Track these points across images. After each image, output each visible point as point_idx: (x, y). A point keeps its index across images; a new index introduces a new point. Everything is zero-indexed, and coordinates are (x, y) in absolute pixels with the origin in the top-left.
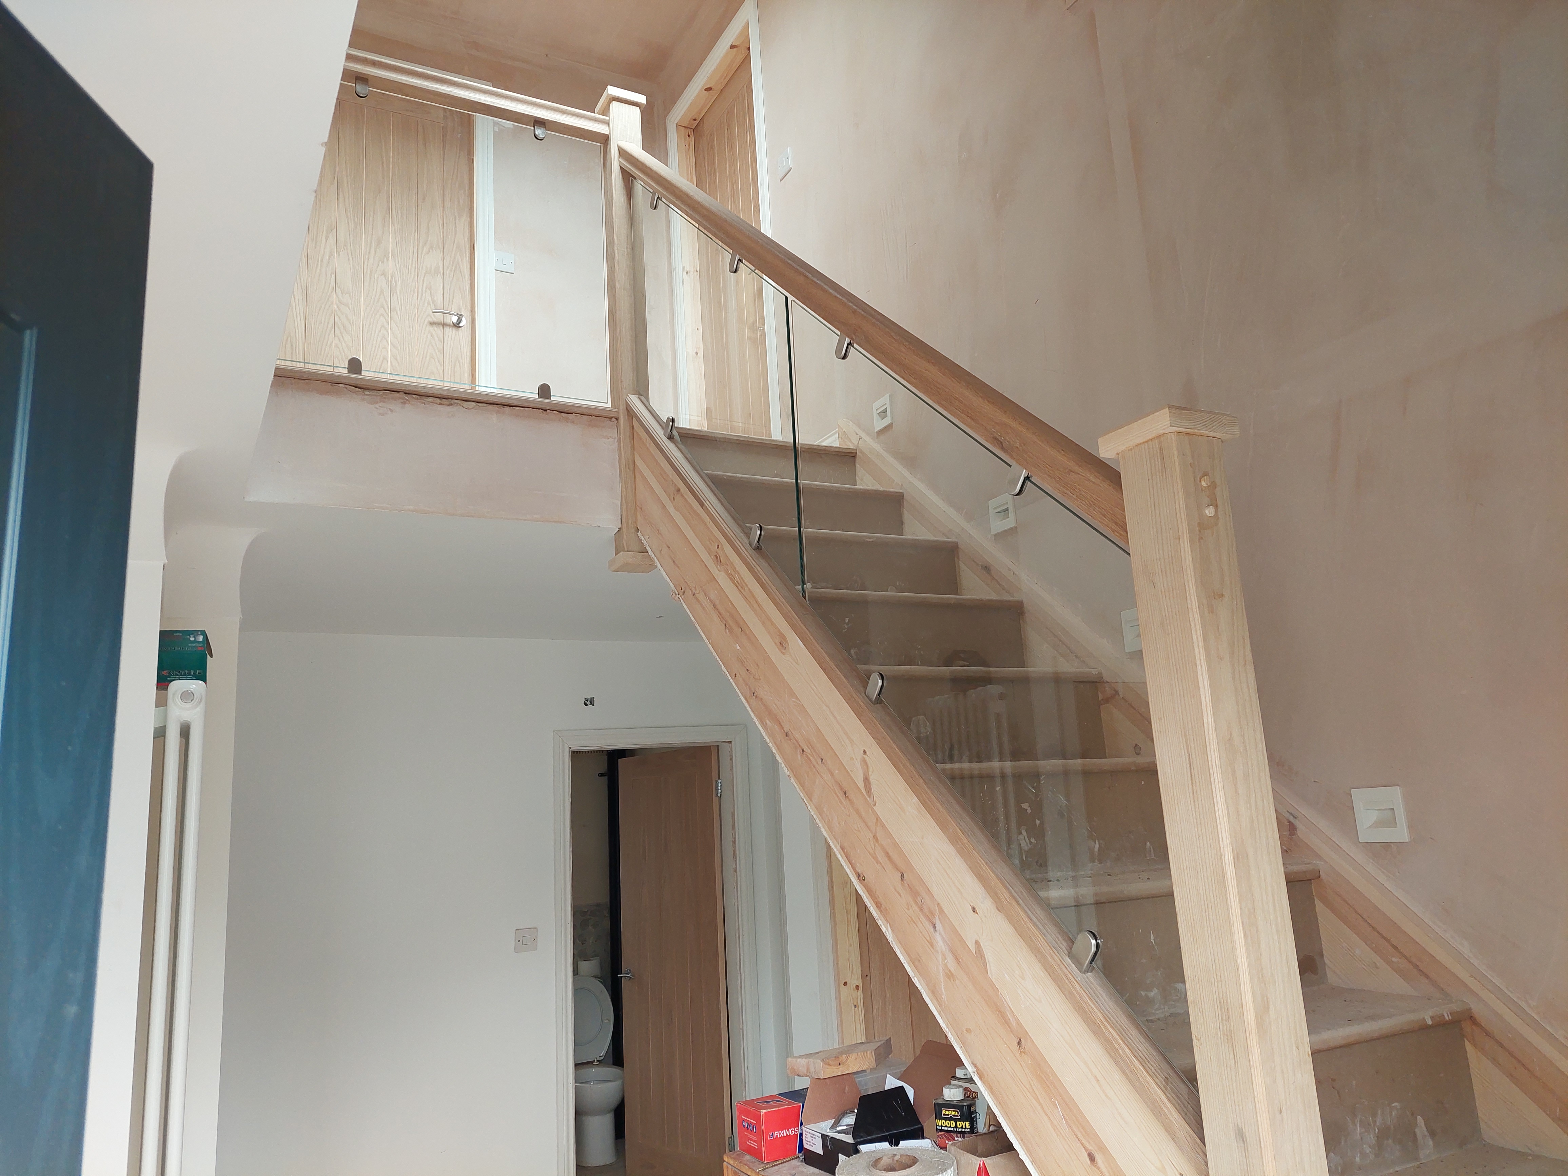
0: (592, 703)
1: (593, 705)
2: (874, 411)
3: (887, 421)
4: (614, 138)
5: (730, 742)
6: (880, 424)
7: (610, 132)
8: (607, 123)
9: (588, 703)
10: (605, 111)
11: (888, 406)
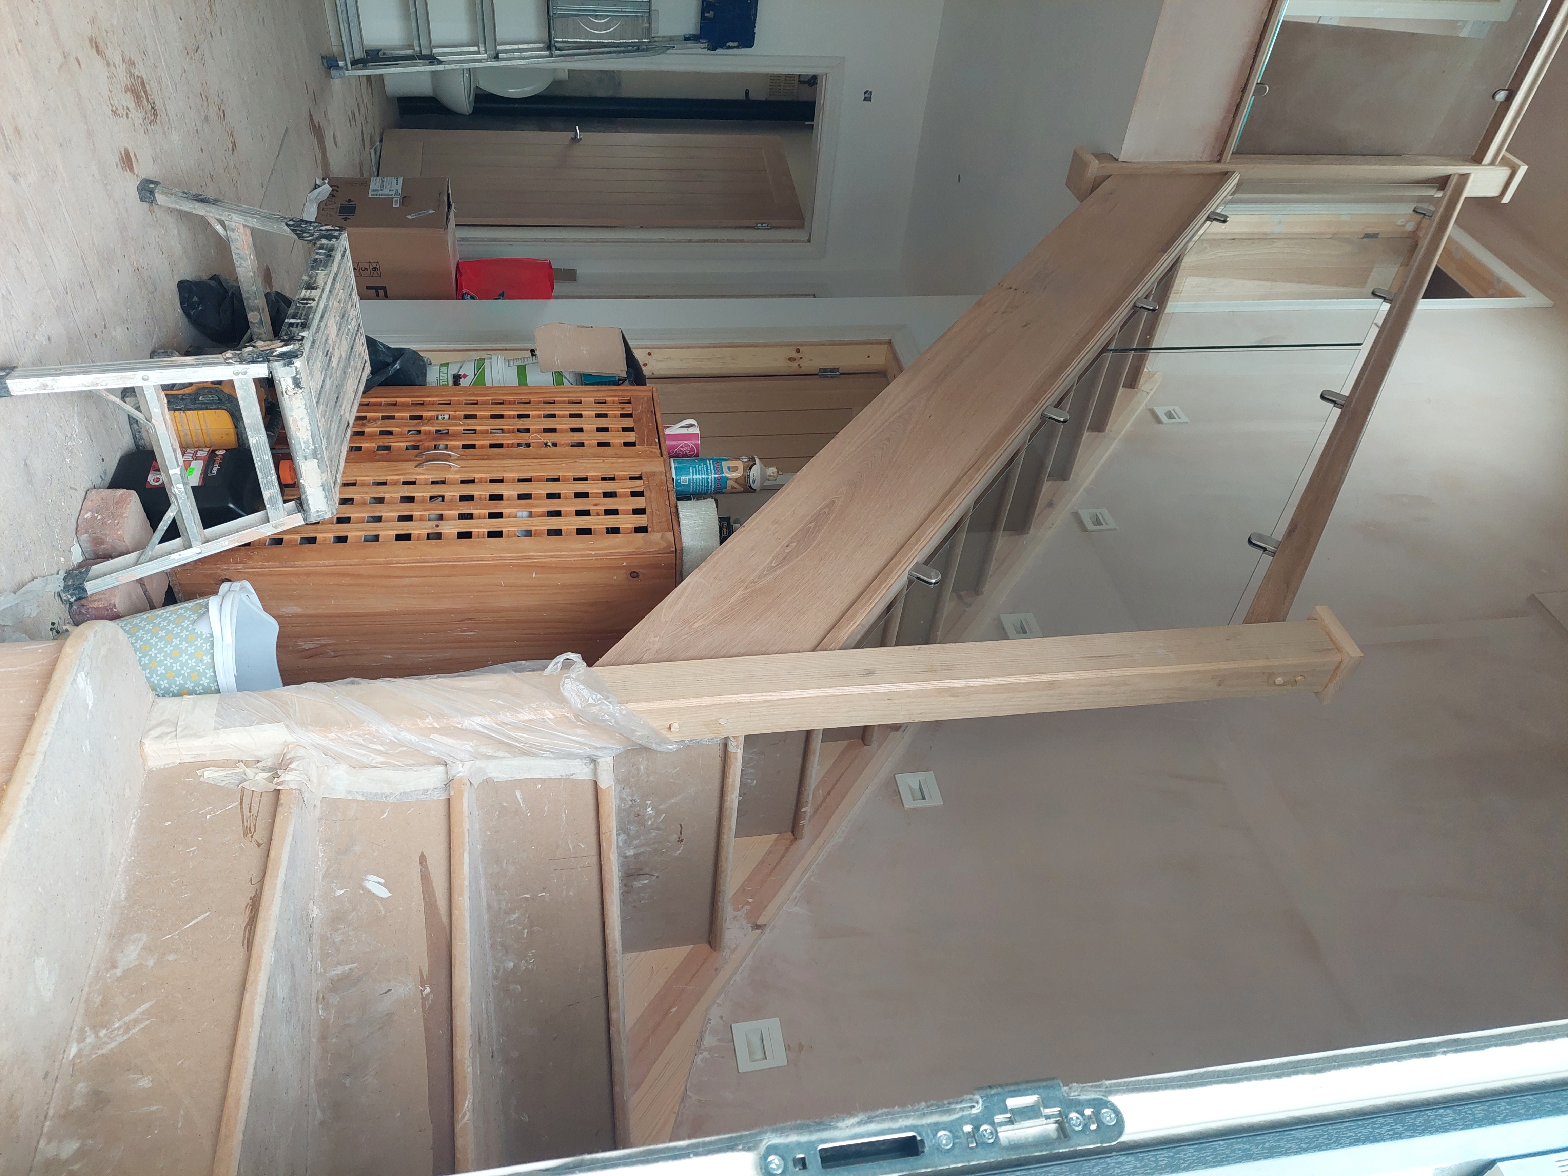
0: (865, 99)
1: (864, 100)
2: (1173, 407)
3: (1164, 418)
4: (1476, 169)
5: (809, 241)
6: (1161, 412)
7: (1484, 165)
8: (1492, 163)
9: (867, 95)
10: (1505, 162)
11: (1178, 420)
